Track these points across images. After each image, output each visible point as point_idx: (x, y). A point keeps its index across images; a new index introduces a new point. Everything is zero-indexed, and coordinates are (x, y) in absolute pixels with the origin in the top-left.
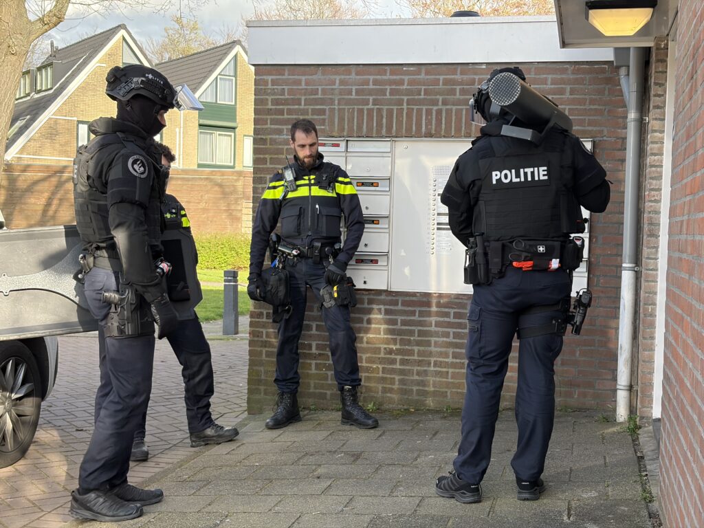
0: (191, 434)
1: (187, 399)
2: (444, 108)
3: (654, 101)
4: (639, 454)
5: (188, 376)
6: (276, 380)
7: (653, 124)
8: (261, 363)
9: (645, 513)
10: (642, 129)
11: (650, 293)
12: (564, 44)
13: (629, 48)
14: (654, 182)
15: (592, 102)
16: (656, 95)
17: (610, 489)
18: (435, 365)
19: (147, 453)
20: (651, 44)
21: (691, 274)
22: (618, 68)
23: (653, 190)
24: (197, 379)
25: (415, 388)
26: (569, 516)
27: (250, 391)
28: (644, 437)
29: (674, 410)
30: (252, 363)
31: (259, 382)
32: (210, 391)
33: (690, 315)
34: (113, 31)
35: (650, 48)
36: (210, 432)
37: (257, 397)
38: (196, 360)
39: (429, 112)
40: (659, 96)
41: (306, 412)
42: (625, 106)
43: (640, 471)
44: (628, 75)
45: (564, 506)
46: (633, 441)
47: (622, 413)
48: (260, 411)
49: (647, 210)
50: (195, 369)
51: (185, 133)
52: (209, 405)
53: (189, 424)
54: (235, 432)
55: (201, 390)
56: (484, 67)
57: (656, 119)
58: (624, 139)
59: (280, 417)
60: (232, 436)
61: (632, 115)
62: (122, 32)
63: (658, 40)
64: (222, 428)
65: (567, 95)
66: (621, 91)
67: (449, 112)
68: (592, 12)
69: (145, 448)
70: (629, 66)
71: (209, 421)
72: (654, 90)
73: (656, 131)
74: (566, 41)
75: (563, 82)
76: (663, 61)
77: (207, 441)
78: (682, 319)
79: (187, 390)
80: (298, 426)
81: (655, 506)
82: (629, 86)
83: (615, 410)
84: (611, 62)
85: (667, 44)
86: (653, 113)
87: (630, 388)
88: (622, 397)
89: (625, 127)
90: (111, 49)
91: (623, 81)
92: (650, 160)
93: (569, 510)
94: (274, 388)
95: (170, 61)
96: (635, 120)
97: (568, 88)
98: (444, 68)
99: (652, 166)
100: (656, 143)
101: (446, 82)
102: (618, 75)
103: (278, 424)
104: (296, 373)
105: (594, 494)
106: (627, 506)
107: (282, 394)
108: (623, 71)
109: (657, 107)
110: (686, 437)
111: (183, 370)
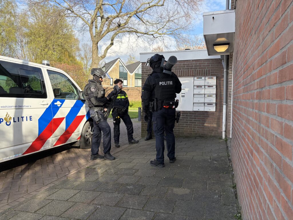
0: (129, 141)
1: (128, 134)
2: (183, 70)
3: (230, 67)
4: (227, 146)
5: (128, 129)
6: (147, 130)
7: (230, 72)
8: (144, 127)
9: (228, 159)
10: (227, 73)
11: (229, 110)
12: (209, 55)
13: (224, 55)
14: (230, 85)
15: (216, 68)
16: (230, 65)
17: (220, 154)
18: (182, 127)
19: (119, 146)
20: (229, 54)
21: (237, 104)
22: (222, 60)
23: (230, 87)
24: (130, 130)
25: (177, 132)
26: (210, 160)
27: (142, 132)
28: (228, 142)
29: (234, 136)
30: (142, 127)
31: (144, 130)
32: (133, 132)
33: (236, 113)
34: (117, 59)
35: (229, 55)
36: (133, 141)
37: (143, 134)
38: (130, 126)
39: (179, 71)
40: (231, 66)
41: (154, 137)
42: (223, 68)
43: (227, 150)
44: (224, 61)
45: (209, 157)
46: (226, 143)
47: (224, 137)
48: (144, 137)
49: (229, 91)
50: (129, 128)
51: (132, 80)
52: (132, 135)
53: (128, 139)
54: (138, 141)
55: (131, 132)
56: (191, 61)
57: (230, 71)
58: (223, 76)
59: (148, 138)
60: (138, 142)
61: (225, 70)
62: (119, 59)
63: (230, 53)
64: (135, 140)
65: (210, 66)
66: (222, 65)
67: (184, 71)
68: (214, 47)
69: (119, 145)
70: (224, 59)
71: (133, 139)
72: (230, 64)
73: (230, 73)
74: (210, 54)
75: (209, 63)
76: (232, 58)
77: (132, 143)
78: (235, 114)
79: (128, 132)
80: (152, 140)
81: (230, 158)
82: (224, 64)
83: (222, 136)
84: (220, 59)
85: (232, 54)
86: (230, 70)
87: (225, 131)
88: (224, 133)
89: (223, 73)
90: (117, 63)
91: (223, 63)
92: (229, 80)
93: (210, 158)
94: (147, 132)
95: (129, 65)
96: (226, 71)
97: (210, 65)
98: (182, 61)
99: (229, 81)
100: (230, 76)
101: (183, 64)
102: (222, 61)
103: (147, 139)
104: (151, 128)
105: (216, 155)
106: (224, 157)
107: (148, 133)
108: (223, 61)
109: (231, 68)
110: (236, 142)
111: (127, 128)
